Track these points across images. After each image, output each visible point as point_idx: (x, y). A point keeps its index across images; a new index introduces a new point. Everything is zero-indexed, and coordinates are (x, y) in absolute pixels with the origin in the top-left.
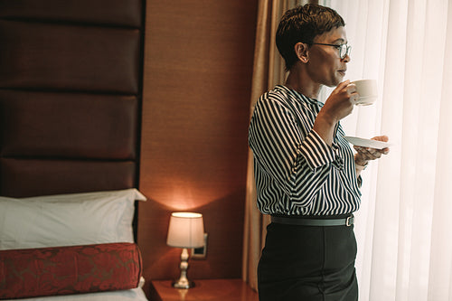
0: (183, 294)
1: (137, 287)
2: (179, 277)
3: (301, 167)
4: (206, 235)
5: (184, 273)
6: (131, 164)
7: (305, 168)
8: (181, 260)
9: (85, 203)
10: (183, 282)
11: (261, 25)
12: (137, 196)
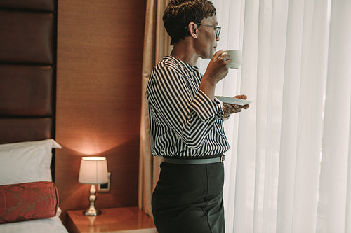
0: (92, 220)
1: (55, 216)
2: (88, 207)
3: (193, 119)
4: (109, 174)
5: (92, 204)
6: (48, 120)
7: (197, 120)
8: (90, 194)
9: (11, 151)
10: (92, 210)
11: (149, 10)
12: (53, 144)
